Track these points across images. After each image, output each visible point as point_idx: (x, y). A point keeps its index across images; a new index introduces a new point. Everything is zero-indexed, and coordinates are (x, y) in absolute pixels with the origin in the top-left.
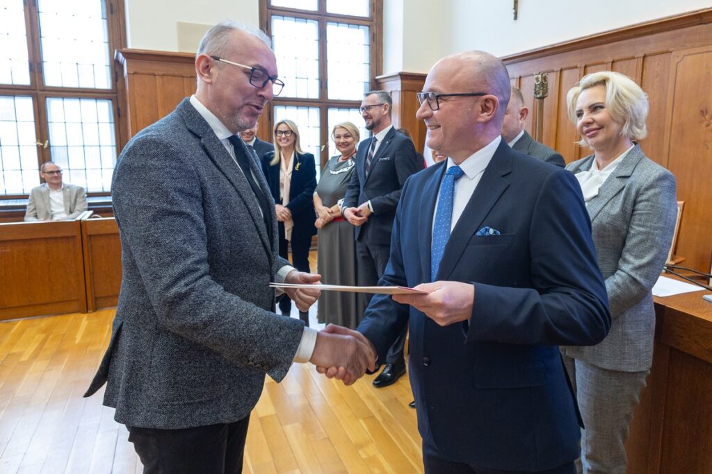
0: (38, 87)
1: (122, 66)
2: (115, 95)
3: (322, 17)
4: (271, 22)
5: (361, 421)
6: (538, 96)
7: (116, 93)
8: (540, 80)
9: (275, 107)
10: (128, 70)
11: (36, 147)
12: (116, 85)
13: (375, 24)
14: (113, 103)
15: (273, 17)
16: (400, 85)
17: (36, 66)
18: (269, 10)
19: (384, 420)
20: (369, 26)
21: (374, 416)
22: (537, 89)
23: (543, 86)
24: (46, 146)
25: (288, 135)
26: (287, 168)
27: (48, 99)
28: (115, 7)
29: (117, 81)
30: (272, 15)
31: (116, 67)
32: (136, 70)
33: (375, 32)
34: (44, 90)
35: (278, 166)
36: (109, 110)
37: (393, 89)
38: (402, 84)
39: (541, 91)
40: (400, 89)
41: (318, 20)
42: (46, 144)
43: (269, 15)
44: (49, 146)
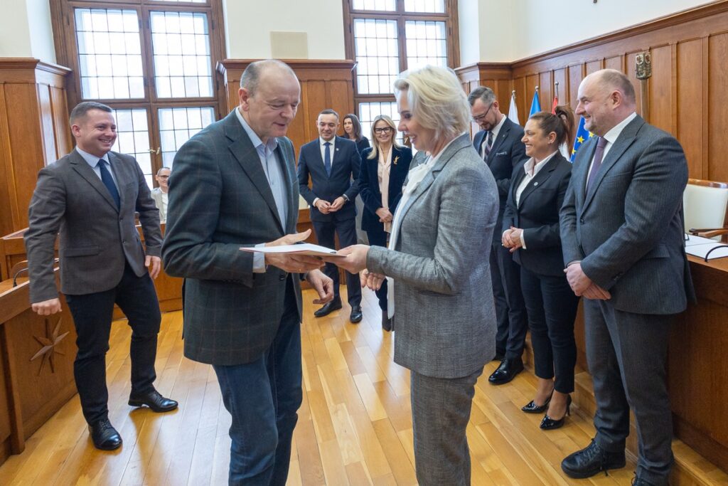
0: (151, 99)
1: (223, 76)
2: (217, 102)
3: (400, 17)
4: (353, 24)
5: (477, 427)
6: (641, 76)
7: (218, 100)
8: (642, 60)
9: (360, 104)
10: (228, 79)
11: (149, 154)
12: (218, 94)
13: (450, 18)
14: (215, 110)
15: (355, 20)
16: (479, 76)
17: (150, 82)
18: (352, 15)
19: (502, 427)
20: (445, 22)
21: (490, 422)
22: (639, 70)
23: (646, 66)
24: (158, 153)
25: (388, 131)
26: (385, 162)
27: (159, 110)
28: (216, 23)
29: (218, 89)
30: (354, 18)
31: (217, 77)
32: (235, 79)
33: (451, 27)
34: (156, 102)
35: (376, 160)
36: (212, 117)
37: (471, 80)
38: (480, 74)
39: (644, 71)
40: (478, 79)
41: (397, 20)
42: (158, 151)
43: (352, 18)
44: (161, 152)
